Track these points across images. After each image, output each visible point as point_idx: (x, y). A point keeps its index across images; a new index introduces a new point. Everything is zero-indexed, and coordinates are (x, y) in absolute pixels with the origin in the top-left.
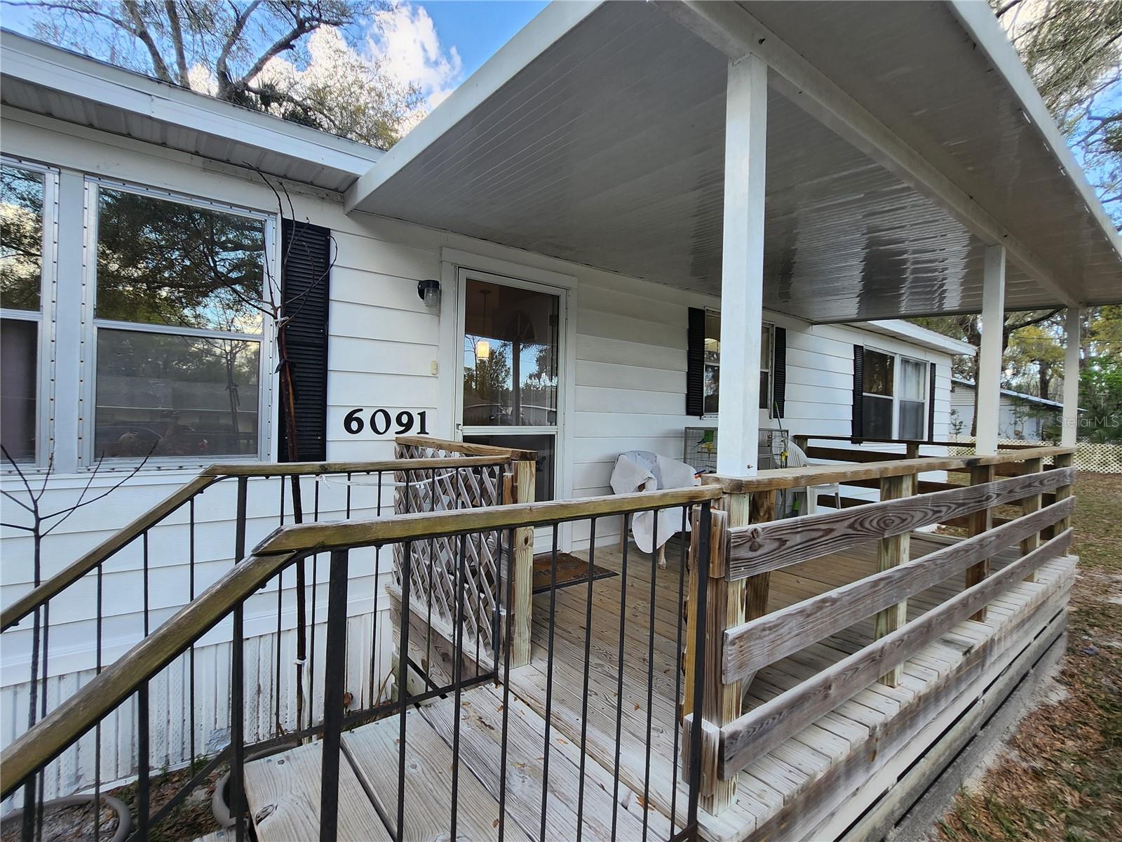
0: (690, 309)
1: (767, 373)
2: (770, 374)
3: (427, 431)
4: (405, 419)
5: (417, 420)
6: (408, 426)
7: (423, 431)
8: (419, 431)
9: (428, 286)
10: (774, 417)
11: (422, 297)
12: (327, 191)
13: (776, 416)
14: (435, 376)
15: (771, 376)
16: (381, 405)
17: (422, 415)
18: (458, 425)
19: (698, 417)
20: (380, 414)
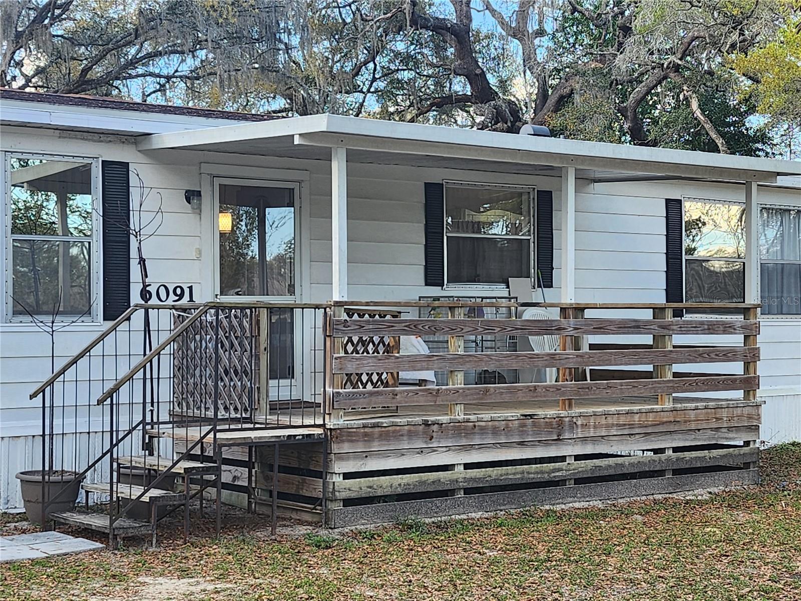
0: (427, 185)
1: (529, 240)
2: (532, 240)
3: (194, 300)
4: (179, 291)
5: (187, 291)
6: (181, 296)
7: (191, 300)
8: (189, 300)
9: (193, 195)
10: (538, 287)
11: (189, 202)
12: (126, 137)
13: (539, 286)
14: (198, 259)
15: (534, 243)
16: (163, 281)
17: (191, 288)
18: (217, 295)
19: (440, 288)
20: (162, 287)
